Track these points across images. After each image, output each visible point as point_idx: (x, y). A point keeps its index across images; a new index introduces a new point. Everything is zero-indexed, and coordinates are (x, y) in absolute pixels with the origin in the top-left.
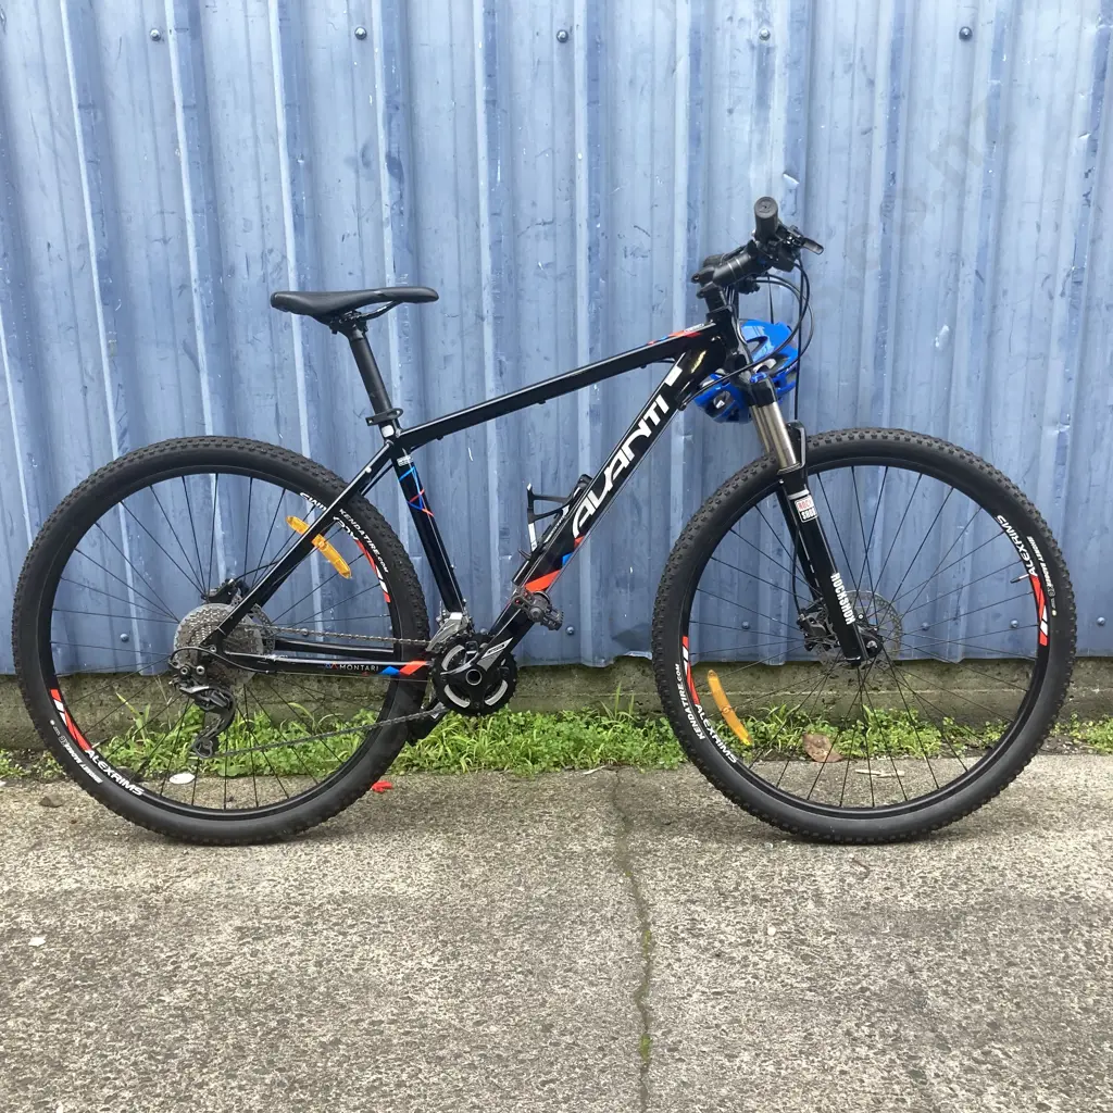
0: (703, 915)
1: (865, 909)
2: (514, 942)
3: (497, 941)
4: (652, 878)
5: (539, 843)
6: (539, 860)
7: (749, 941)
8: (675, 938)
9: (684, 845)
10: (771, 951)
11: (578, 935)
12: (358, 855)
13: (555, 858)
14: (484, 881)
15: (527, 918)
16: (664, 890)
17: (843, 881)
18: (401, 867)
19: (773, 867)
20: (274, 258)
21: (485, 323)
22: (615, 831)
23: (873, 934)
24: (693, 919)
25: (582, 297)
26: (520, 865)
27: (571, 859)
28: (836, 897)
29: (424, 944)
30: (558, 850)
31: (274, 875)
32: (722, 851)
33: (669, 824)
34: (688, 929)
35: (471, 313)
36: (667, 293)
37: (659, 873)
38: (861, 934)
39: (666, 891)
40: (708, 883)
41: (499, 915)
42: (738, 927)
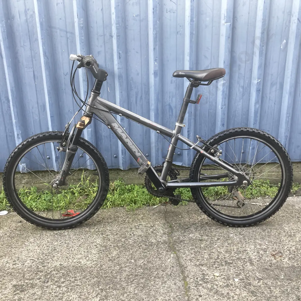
0: (207, 272)
1: (270, 266)
2: (131, 289)
3: (124, 288)
4: (184, 254)
5: (138, 238)
6: (139, 246)
7: (228, 285)
8: (197, 285)
9: (194, 238)
10: (238, 290)
11: (157, 284)
12: (68, 246)
13: (145, 246)
14: (118, 257)
15: (136, 275)
16: (190, 260)
17: (258, 253)
18: (84, 252)
19: (230, 247)
20: (30, 13)
21: (113, 38)
22: (168, 232)
23: (277, 279)
24: (203, 274)
25: (150, 28)
26: (131, 249)
27: (151, 246)
28: (258, 261)
29: (93, 291)
30: (146, 242)
31: (33, 257)
32: (209, 240)
33: (187, 228)
34: (202, 279)
35: (108, 35)
36: (183, 27)
37: (187, 251)
38: (272, 279)
39: (191, 260)
40: (206, 256)
41: (124, 274)
42: (222, 277)
